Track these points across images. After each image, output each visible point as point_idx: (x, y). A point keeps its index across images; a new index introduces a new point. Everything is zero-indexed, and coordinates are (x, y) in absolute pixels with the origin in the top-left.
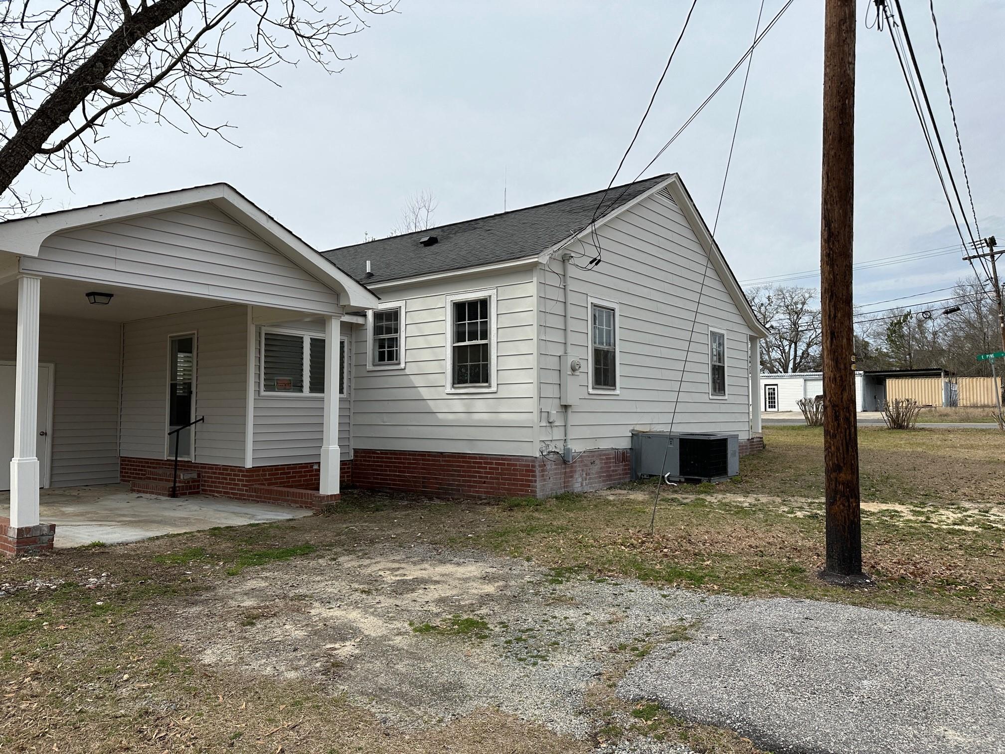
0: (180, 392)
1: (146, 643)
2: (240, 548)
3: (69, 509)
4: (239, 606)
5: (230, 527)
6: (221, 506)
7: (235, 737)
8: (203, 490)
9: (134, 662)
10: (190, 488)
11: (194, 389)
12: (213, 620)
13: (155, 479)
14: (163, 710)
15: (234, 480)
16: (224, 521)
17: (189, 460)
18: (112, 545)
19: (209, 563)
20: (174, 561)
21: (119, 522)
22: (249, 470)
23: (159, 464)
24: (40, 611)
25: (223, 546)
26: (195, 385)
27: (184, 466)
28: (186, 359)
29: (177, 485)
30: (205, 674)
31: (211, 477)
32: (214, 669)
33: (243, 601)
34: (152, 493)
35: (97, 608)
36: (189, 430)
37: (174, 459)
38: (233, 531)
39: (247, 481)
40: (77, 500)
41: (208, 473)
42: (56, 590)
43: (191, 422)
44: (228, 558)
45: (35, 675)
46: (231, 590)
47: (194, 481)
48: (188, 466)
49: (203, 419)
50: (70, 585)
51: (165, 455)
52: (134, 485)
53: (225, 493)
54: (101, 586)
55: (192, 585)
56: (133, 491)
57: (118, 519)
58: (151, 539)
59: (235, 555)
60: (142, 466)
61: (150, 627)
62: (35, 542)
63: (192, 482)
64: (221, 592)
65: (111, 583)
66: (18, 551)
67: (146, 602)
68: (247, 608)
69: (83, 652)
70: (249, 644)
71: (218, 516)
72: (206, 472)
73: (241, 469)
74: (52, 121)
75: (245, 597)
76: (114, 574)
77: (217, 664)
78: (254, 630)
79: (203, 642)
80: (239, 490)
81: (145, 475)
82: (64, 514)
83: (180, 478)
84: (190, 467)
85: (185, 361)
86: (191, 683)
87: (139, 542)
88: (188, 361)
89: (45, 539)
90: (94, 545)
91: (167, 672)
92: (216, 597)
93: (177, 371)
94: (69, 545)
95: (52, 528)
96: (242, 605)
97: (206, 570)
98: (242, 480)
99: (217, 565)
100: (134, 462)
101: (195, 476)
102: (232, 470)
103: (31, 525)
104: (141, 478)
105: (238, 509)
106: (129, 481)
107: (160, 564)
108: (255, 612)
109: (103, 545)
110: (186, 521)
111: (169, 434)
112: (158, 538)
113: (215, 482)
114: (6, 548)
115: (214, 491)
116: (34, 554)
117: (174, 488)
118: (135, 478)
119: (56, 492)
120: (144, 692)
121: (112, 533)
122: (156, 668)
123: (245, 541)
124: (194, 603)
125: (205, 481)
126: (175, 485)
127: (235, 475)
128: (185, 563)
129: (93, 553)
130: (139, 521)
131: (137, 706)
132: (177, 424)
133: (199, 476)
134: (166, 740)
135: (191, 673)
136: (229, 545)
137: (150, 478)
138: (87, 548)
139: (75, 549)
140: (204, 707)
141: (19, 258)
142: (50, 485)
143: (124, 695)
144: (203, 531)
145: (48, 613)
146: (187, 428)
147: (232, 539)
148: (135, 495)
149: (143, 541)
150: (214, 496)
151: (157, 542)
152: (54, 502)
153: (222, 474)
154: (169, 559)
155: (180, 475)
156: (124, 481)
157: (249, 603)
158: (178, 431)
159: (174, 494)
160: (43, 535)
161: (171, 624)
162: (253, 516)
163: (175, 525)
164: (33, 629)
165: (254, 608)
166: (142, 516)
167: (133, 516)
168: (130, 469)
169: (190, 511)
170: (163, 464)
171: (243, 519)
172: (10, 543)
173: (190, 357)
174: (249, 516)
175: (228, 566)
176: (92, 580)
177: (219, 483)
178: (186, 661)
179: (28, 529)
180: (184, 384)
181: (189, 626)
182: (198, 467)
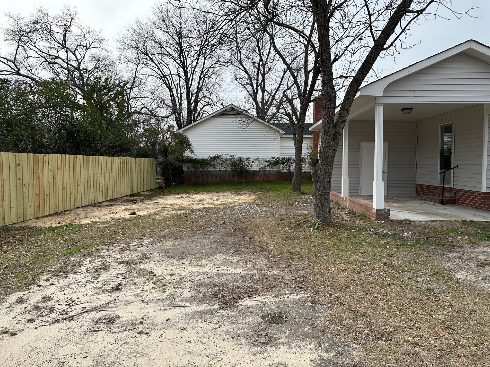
0: (445, 153)
1: (430, 263)
2: (478, 231)
3: (395, 205)
4: (476, 258)
5: (472, 221)
6: (467, 211)
7: (473, 311)
8: (457, 202)
9: (424, 269)
10: (451, 200)
11: (453, 151)
12: (462, 261)
13: (433, 195)
14: (437, 290)
15: (475, 198)
16: (469, 218)
17: (450, 187)
18: (413, 221)
19: (460, 236)
20: (442, 232)
21: (416, 212)
22: (484, 194)
23: (435, 188)
24: (386, 241)
25: (468, 229)
26: (454, 149)
27: (447, 190)
28: (449, 137)
29: (444, 198)
30: (458, 282)
31: (462, 196)
32: (462, 281)
33: (479, 256)
34: (432, 201)
35: (408, 244)
36: (450, 172)
37: (442, 186)
38: (474, 223)
39: (482, 199)
40: (398, 201)
41: (460, 194)
42: (391, 235)
43: (451, 168)
44: (470, 235)
45: (385, 263)
46: (472, 250)
47: (453, 197)
48: (450, 190)
49: (458, 166)
50: (397, 234)
51: (438, 184)
52: (423, 197)
53: (470, 204)
54: (409, 237)
55: (451, 244)
56: (422, 200)
57: (416, 211)
58: (431, 221)
59: (474, 234)
60: (426, 189)
61: (431, 257)
62: (382, 215)
63: (452, 198)
64: (466, 250)
65: (414, 236)
66: (376, 218)
67: (429, 247)
68: (481, 260)
69: (403, 260)
70: (481, 275)
71: (465, 215)
72: (459, 193)
73: (479, 193)
74: (388, 34)
75: (480, 255)
76: (415, 233)
77: (464, 280)
78: (484, 270)
79: (457, 269)
80: (478, 203)
81: (428, 193)
82: (393, 206)
83: (445, 195)
84: (451, 190)
85: (448, 138)
86: (451, 284)
87: (425, 222)
88: (450, 137)
89: (386, 215)
90: (406, 220)
91: (439, 276)
92: (464, 251)
93: (444, 143)
94: (396, 219)
95: (389, 210)
96: (478, 257)
97: (458, 239)
98: (480, 199)
99: (465, 237)
100: (423, 186)
101: (453, 195)
102: (473, 193)
103: (381, 208)
104: (426, 194)
105: (478, 213)
106: (420, 195)
107: (436, 232)
108: (485, 262)
109: (410, 221)
110: (449, 216)
111: (440, 173)
112: (434, 221)
113: (464, 199)
114: (372, 216)
115: (463, 203)
116: (382, 220)
117: (442, 200)
118: (423, 194)
119: (390, 197)
120: (429, 282)
121: (413, 216)
122: (434, 273)
123: (481, 229)
124: (452, 252)
125: (459, 198)
126: (443, 198)
127: (475, 196)
128: (448, 234)
129: (406, 223)
130: (425, 213)
131: (426, 286)
132: (444, 169)
133: (455, 195)
134: (439, 303)
135: (451, 280)
136: (472, 229)
137: (430, 194)
138: (403, 221)
139: (398, 220)
140: (457, 295)
141: (375, 98)
142: (387, 194)
143: (420, 280)
144: (457, 221)
145: (389, 243)
146: (450, 170)
147: (474, 227)
148: (423, 202)
149: (427, 222)
150: (463, 206)
151: (434, 223)
152: (389, 201)
153: (468, 195)
154: (440, 231)
155: (445, 194)
156: (418, 195)
157: (482, 257)
158: (444, 172)
159: (442, 203)
160: (385, 213)
161: (441, 258)
162: (486, 218)
163: (443, 217)
164: (383, 247)
165: (485, 260)
166: (426, 211)
167: (423, 210)
168: (421, 190)
169: (451, 211)
170: (437, 188)
171: (480, 218)
172: (373, 214)
173: (451, 135)
174: (483, 217)
175: (470, 239)
176: (405, 233)
177: (467, 199)
178: (448, 274)
179: (380, 210)
180: (448, 149)
181: (449, 260)
182: (455, 191)
